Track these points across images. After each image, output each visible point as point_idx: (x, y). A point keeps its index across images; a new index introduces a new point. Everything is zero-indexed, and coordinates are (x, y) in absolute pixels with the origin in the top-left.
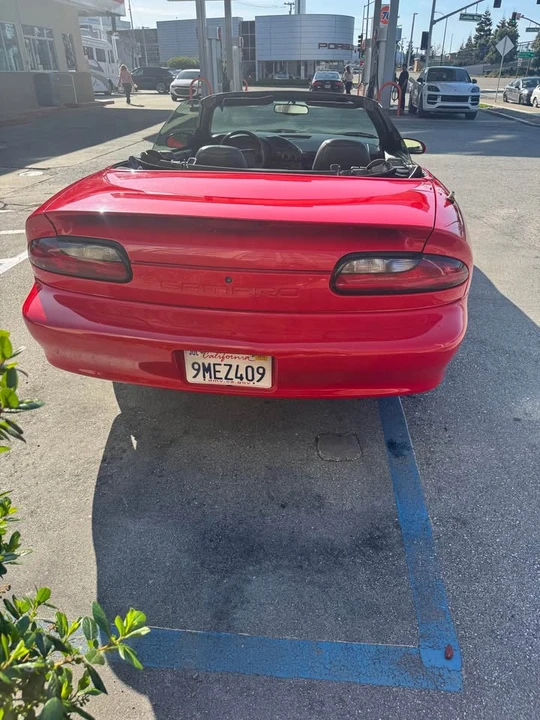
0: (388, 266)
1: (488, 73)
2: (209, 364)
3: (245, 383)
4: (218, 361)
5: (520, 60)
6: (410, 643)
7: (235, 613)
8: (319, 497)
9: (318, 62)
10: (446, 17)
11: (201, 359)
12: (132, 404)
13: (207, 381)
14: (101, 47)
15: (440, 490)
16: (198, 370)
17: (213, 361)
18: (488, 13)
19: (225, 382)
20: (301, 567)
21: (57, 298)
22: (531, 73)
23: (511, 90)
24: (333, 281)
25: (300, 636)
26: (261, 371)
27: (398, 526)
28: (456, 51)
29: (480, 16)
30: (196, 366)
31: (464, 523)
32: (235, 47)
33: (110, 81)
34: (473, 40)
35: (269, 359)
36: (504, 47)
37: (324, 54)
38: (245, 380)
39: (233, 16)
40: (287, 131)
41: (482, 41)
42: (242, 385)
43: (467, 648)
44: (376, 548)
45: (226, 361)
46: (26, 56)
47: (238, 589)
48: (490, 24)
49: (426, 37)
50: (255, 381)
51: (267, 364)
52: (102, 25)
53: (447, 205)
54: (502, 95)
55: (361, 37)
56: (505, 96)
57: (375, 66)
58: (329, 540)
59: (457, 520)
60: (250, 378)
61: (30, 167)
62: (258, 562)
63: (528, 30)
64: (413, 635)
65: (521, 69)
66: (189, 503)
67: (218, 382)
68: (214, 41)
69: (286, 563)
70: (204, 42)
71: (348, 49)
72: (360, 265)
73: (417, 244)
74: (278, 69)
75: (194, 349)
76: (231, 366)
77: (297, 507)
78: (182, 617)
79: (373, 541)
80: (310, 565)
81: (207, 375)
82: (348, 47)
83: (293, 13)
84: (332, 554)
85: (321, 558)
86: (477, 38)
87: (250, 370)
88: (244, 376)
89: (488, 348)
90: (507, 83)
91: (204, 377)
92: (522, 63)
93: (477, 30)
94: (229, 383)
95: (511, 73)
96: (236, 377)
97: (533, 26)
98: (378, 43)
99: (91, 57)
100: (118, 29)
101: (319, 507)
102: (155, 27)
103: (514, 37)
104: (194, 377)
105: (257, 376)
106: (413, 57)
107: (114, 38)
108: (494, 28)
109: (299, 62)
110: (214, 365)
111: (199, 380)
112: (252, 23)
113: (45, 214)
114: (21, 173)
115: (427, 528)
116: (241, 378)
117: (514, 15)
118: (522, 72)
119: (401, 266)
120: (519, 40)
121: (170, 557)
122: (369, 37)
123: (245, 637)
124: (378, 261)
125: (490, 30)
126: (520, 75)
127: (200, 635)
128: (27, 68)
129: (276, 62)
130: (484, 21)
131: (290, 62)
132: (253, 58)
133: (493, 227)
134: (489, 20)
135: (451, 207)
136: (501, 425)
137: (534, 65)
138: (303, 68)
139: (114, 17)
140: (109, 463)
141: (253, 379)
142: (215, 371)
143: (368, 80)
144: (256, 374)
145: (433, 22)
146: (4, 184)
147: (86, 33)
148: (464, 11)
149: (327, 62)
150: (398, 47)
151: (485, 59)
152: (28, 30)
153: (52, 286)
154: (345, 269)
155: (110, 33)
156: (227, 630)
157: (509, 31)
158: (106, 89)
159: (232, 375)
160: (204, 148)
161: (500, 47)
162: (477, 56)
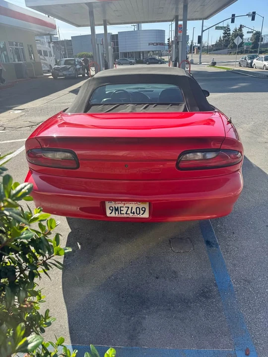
0: (204, 156)
1: (230, 53)
2: (118, 207)
3: (136, 216)
4: (122, 205)
5: (245, 47)
6: (230, 348)
7: (139, 336)
8: (175, 272)
9: (149, 52)
10: (208, 28)
11: (113, 204)
12: (76, 227)
13: (117, 215)
14: (45, 49)
15: (234, 265)
16: (112, 210)
17: (119, 205)
18: (228, 26)
19: (125, 216)
20: (170, 309)
21: (41, 177)
22: (251, 52)
23: (242, 61)
24: (177, 164)
25: (174, 346)
26: (144, 209)
27: (216, 285)
28: (214, 44)
29: (225, 27)
30: (111, 208)
31: (249, 282)
32: (110, 47)
33: (50, 65)
34: (222, 38)
35: (148, 203)
36: (237, 41)
37: (152, 48)
38: (135, 214)
39: (108, 32)
40: (141, 88)
41: (226, 38)
42: (134, 216)
43: (259, 349)
44: (206, 298)
45: (126, 205)
46: (11, 56)
47: (139, 323)
48: (230, 31)
49: (200, 38)
50: (140, 214)
51: (147, 206)
52: (45, 39)
53: (228, 124)
54: (238, 63)
55: (169, 39)
56: (240, 63)
57: (177, 53)
58: (182, 295)
59: (246, 281)
60: (138, 213)
61: (15, 108)
62: (148, 308)
63: (248, 32)
64: (231, 344)
65: (246, 50)
66: (110, 278)
67: (122, 216)
68: (100, 45)
69: (162, 307)
70: (95, 46)
71: (163, 45)
72: (190, 156)
73: (217, 145)
74: (130, 56)
75: (110, 200)
76: (128, 207)
77: (165, 278)
78: (113, 339)
79: (205, 294)
80: (174, 308)
81: (117, 212)
82: (163, 44)
83: (136, 30)
84: (185, 302)
85: (179, 304)
86: (224, 37)
87: (138, 209)
88: (135, 212)
89: (248, 190)
90: (240, 57)
91: (115, 213)
92: (246, 48)
93: (223, 34)
94: (128, 216)
95: (241, 52)
96: (131, 213)
97: (250, 30)
98: (178, 42)
99: (41, 54)
100: (53, 40)
101: (176, 277)
102: (71, 39)
103: (242, 36)
104: (110, 214)
105: (142, 212)
106: (194, 47)
107: (51, 45)
108: (231, 32)
109: (140, 52)
110: (120, 207)
111: (113, 215)
112: (117, 35)
113: (36, 138)
114: (11, 112)
115: (230, 285)
116: (134, 213)
117: (241, 26)
118: (246, 52)
119: (210, 156)
120: (244, 37)
121: (103, 307)
122: (173, 40)
123: (145, 349)
124: (199, 154)
125: (230, 33)
126: (246, 53)
127: (123, 349)
128: (11, 61)
129: (129, 53)
130: (226, 29)
131: (135, 52)
132: (118, 51)
133: (242, 129)
134: (229, 29)
135: (230, 125)
136: (260, 229)
137: (252, 48)
138: (141, 54)
139: (51, 35)
140: (67, 258)
141: (140, 213)
142: (121, 210)
143: (174, 60)
144: (141, 211)
145: (203, 31)
146: (3, 117)
147: (38, 43)
148: (217, 25)
149: (153, 51)
150: (187, 44)
151: (229, 46)
152: (11, 44)
153: (38, 172)
154: (183, 158)
155: (49, 43)
156: (136, 346)
157: (239, 33)
158: (48, 69)
159: (129, 212)
160: (105, 100)
161: (236, 41)
162: (224, 45)
